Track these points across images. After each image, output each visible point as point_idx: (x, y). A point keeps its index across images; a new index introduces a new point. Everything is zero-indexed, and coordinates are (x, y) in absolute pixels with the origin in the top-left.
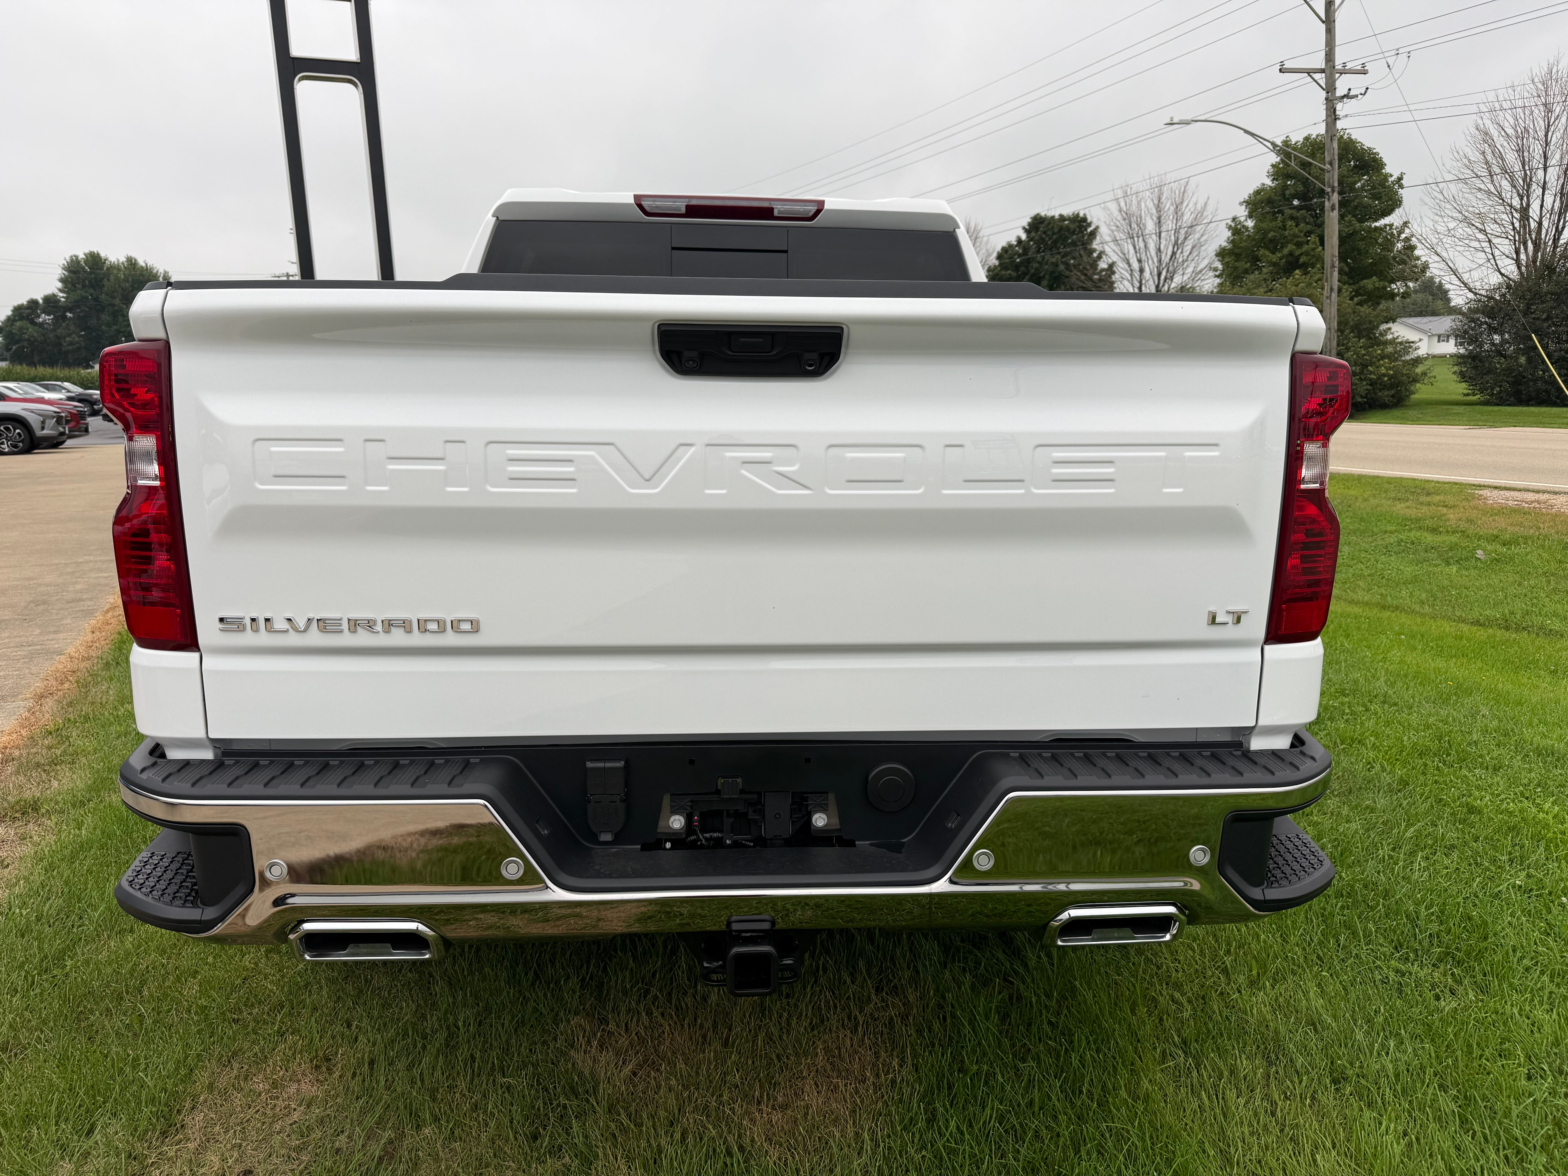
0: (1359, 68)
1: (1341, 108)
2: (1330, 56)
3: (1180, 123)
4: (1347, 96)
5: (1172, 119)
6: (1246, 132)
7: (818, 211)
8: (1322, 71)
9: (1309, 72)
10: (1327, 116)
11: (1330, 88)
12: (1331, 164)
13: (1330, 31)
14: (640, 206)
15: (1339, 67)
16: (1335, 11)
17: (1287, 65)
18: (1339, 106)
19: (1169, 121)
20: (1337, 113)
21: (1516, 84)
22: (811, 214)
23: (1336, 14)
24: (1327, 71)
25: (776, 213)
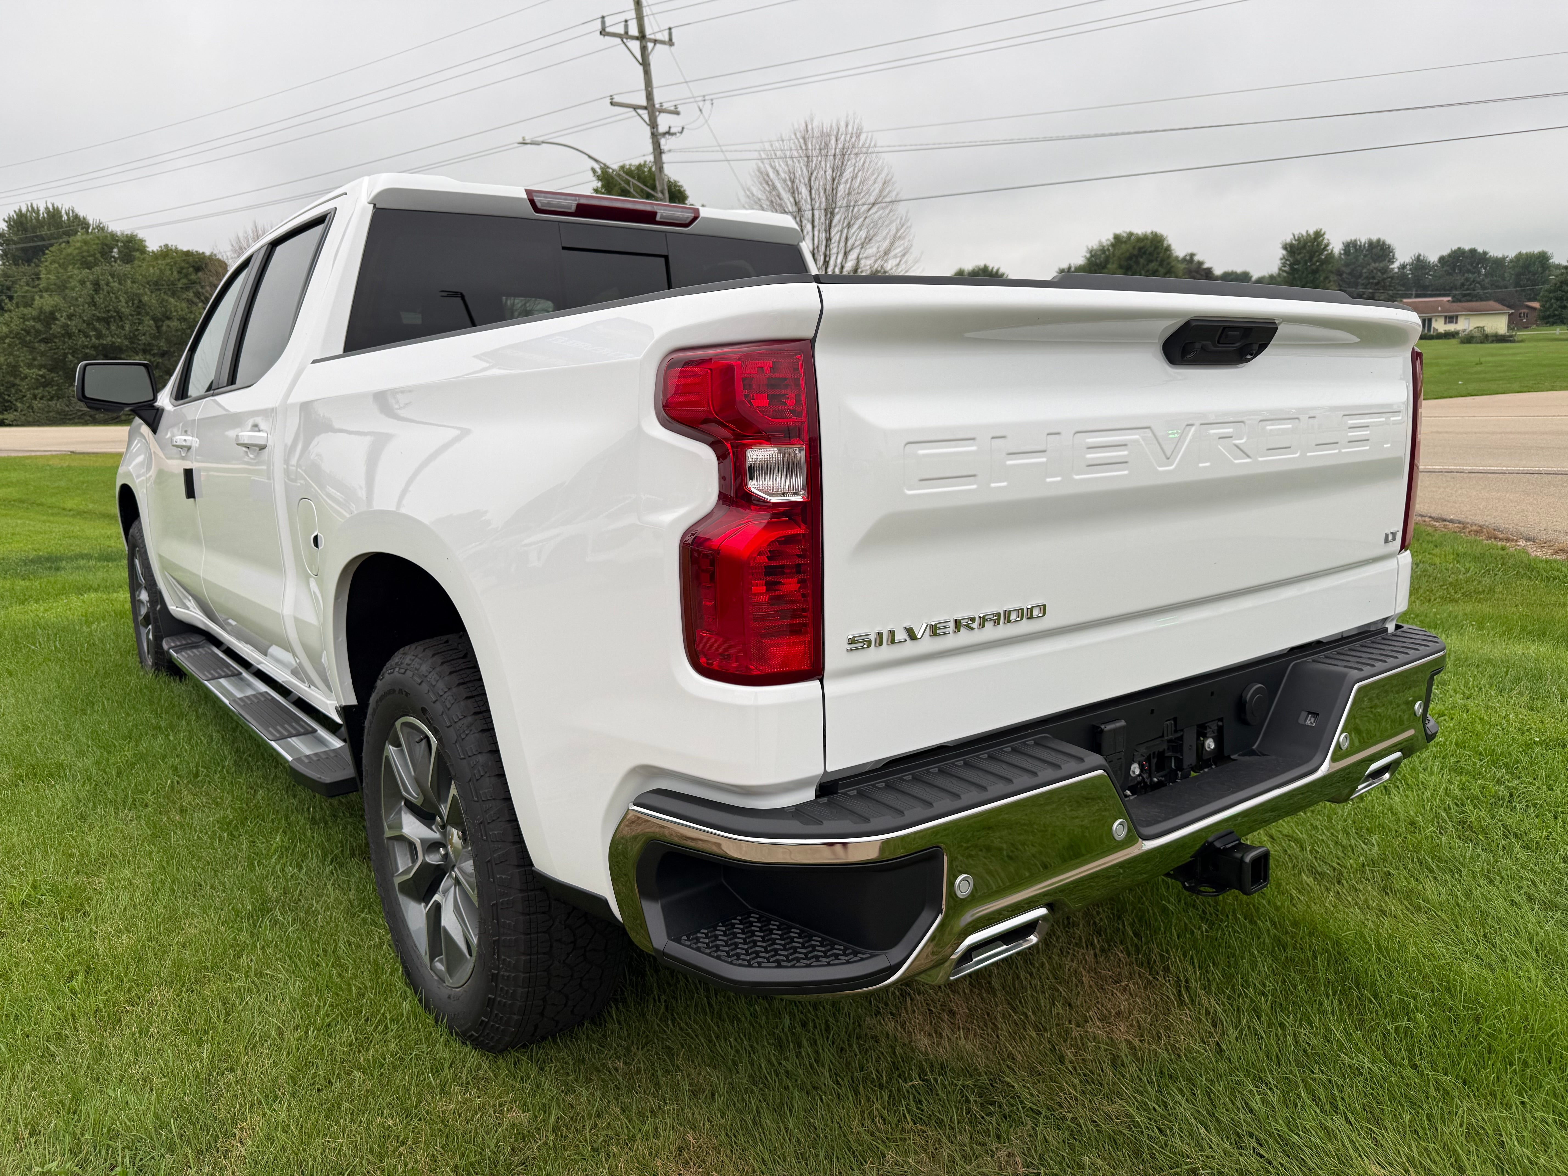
0: (672, 108)
1: (665, 143)
2: (650, 96)
3: (532, 143)
4: (668, 133)
5: (524, 139)
6: (590, 157)
7: (695, 218)
8: (645, 108)
9: (635, 108)
10: (654, 149)
11: (653, 124)
12: (662, 192)
13: (647, 72)
14: (532, 202)
15: (657, 106)
16: (649, 55)
17: (617, 99)
18: (663, 141)
19: (521, 140)
20: (662, 147)
21: (784, 137)
22: (688, 221)
23: (651, 57)
24: (650, 109)
25: (658, 218)
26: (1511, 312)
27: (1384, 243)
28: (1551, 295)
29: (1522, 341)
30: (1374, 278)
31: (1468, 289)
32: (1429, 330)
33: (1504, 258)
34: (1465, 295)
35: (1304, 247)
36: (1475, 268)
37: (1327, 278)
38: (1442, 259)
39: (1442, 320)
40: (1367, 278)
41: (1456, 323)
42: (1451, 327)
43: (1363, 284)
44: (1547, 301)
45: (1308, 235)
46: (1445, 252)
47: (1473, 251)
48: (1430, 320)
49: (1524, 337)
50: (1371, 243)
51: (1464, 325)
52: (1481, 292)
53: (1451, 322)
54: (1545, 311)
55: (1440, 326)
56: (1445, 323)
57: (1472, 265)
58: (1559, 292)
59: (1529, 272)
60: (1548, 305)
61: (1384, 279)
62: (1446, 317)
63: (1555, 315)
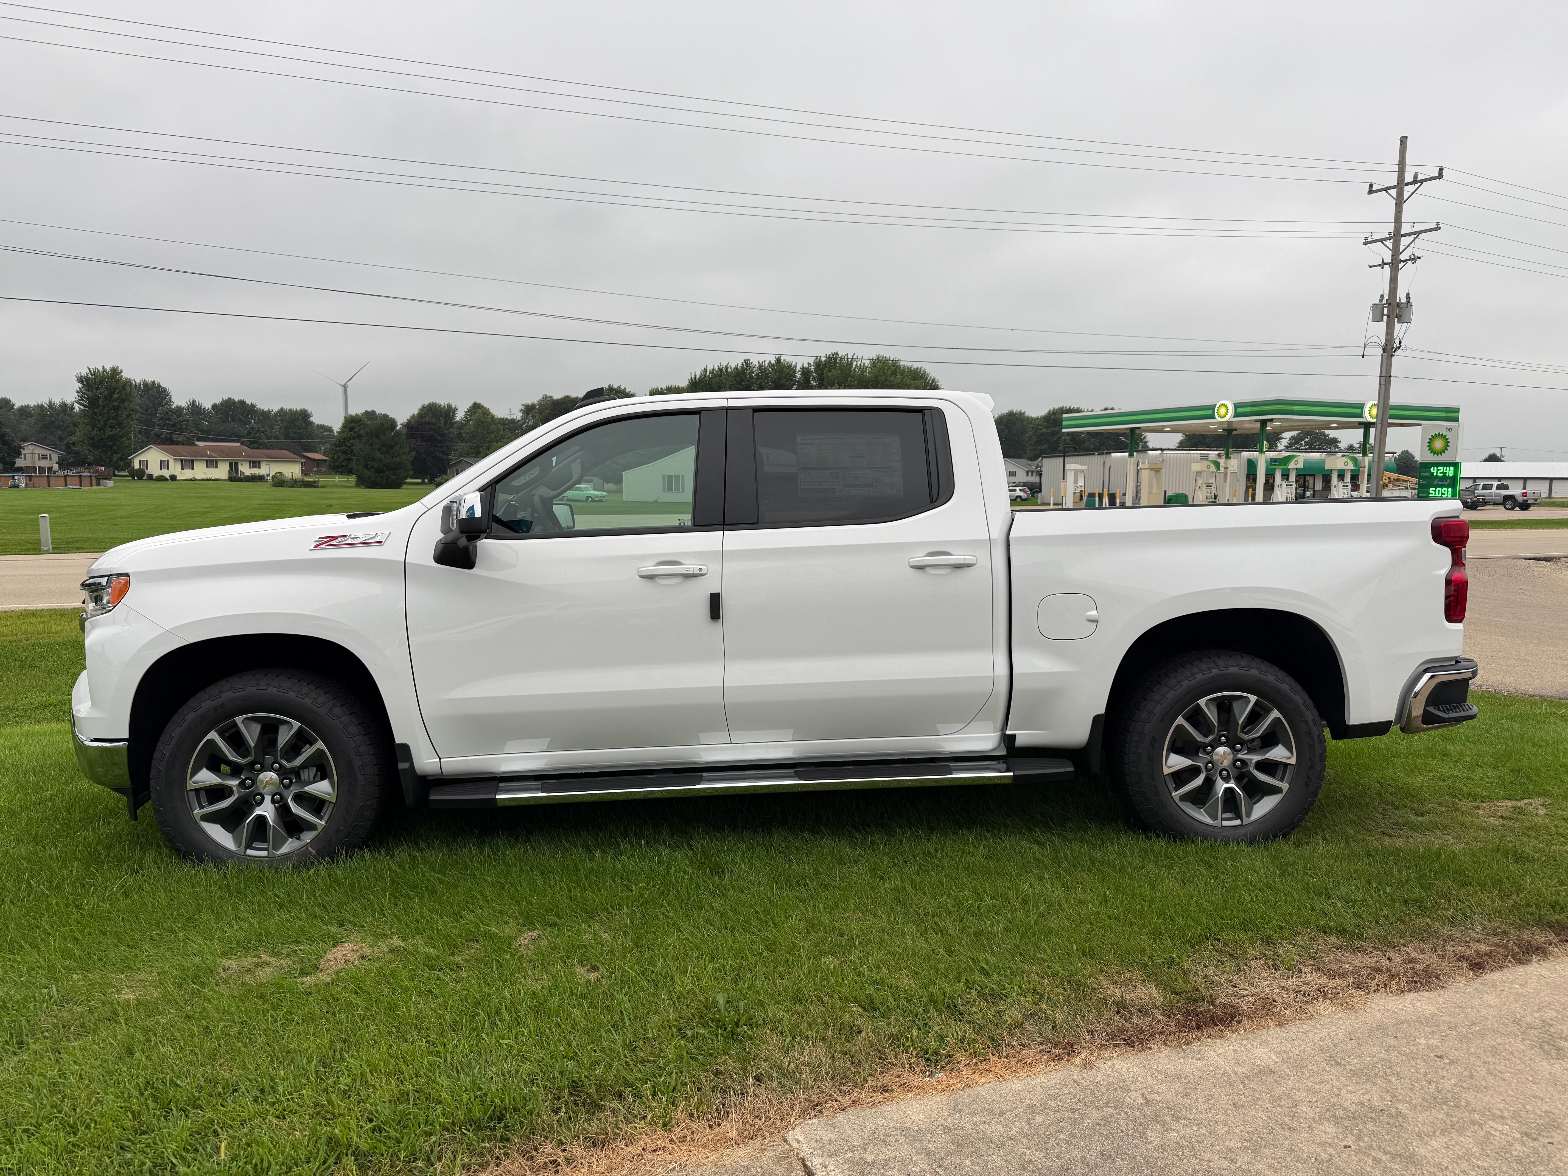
26: (303, 460)
27: (159, 386)
28: (338, 449)
29: (323, 487)
30: (169, 419)
31: (254, 438)
32: (237, 472)
33: (269, 412)
34: (252, 443)
35: (101, 382)
36: (245, 418)
37: (129, 416)
38: (215, 406)
39: (247, 465)
40: (162, 419)
41: (260, 468)
42: (256, 471)
43: (159, 425)
44: (334, 454)
45: (104, 370)
46: (218, 401)
47: (242, 402)
48: (236, 464)
49: (325, 483)
50: (146, 384)
51: (267, 469)
52: (266, 441)
53: (255, 467)
54: (334, 462)
55: (245, 469)
56: (250, 468)
57: (243, 415)
58: (344, 447)
59: (295, 426)
60: (336, 457)
61: (180, 422)
62: (250, 462)
63: (343, 466)
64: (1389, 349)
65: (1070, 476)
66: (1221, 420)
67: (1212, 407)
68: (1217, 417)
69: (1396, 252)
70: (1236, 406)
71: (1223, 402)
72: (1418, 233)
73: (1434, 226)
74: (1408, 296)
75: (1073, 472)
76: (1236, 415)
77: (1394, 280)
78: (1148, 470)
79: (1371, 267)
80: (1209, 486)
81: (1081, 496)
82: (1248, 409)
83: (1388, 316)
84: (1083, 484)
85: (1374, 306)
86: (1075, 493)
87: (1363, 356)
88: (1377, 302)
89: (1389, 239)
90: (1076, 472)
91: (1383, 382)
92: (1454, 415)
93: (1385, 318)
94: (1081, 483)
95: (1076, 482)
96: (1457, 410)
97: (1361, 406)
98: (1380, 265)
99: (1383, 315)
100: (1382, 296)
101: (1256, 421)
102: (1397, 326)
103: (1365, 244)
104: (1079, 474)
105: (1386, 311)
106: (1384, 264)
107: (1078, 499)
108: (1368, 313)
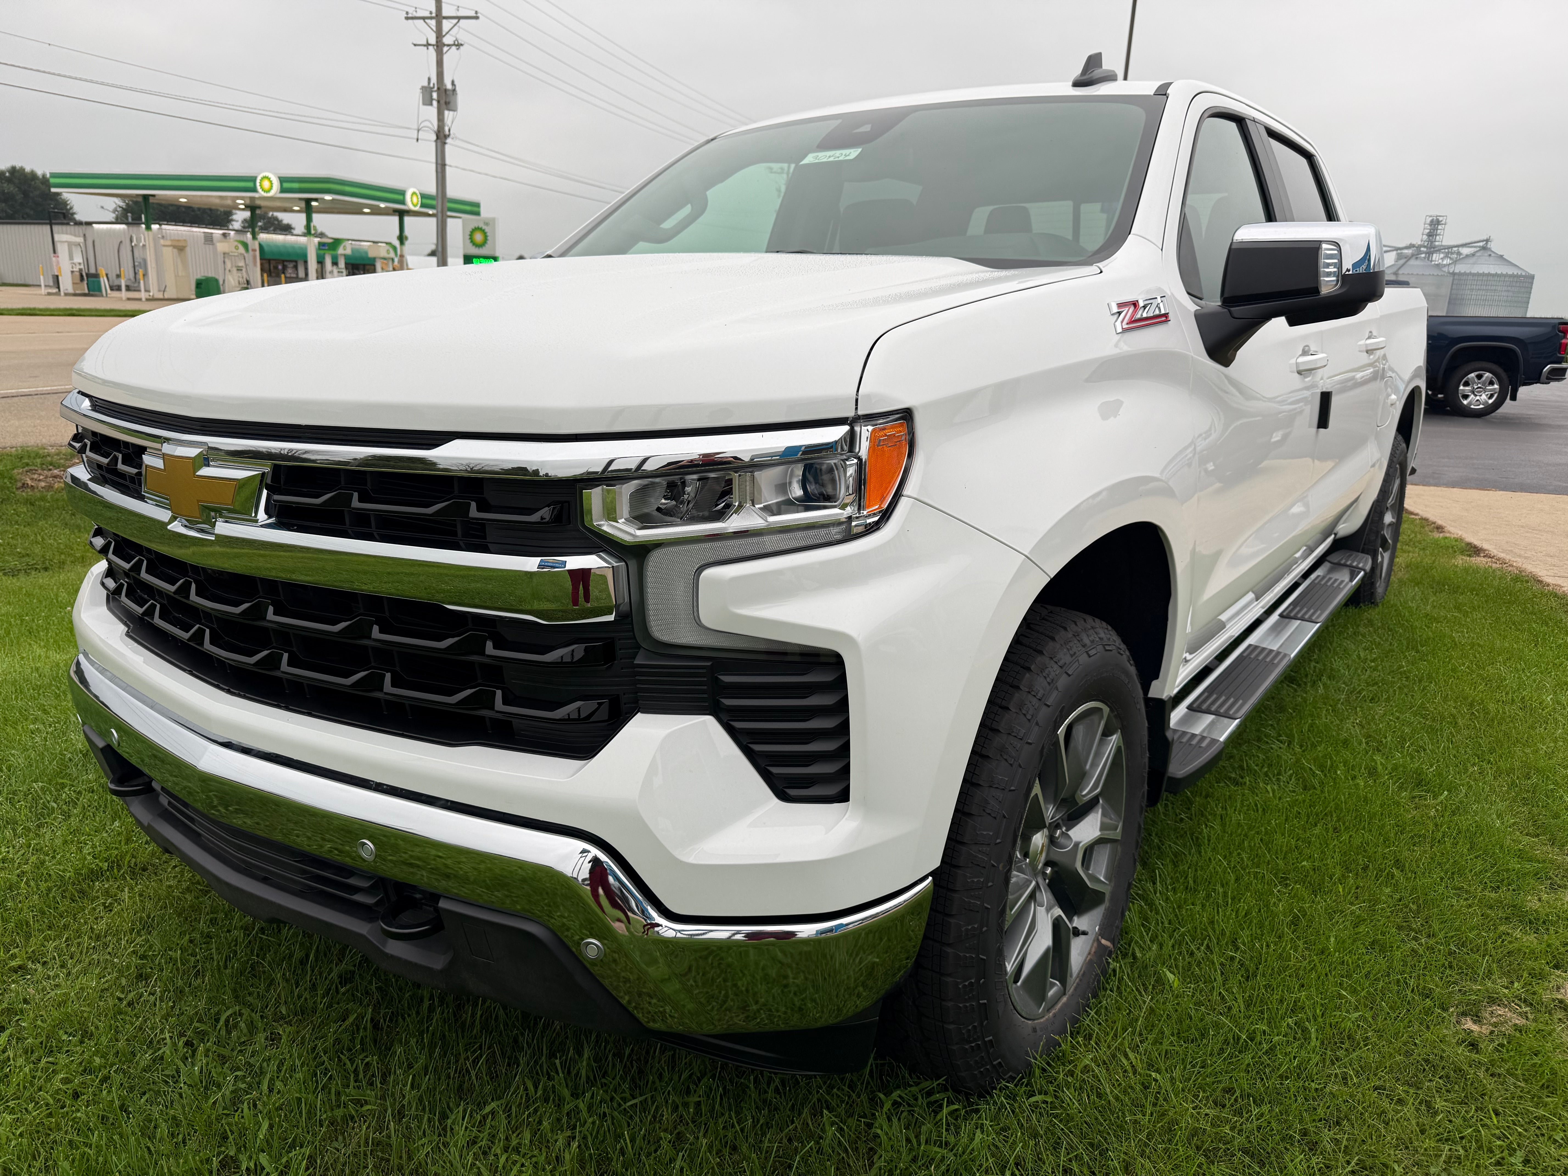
64: (441, 137)
65: (62, 250)
66: (265, 195)
67: (253, 179)
68: (260, 190)
69: (439, 34)
70: (282, 180)
71: (267, 174)
72: (459, 18)
73: (473, 14)
74: (453, 83)
75: (66, 246)
76: (283, 190)
77: (440, 63)
78: (170, 249)
79: (415, 45)
80: (239, 269)
81: (82, 276)
82: (296, 185)
83: (438, 102)
84: (81, 261)
85: (423, 88)
86: (72, 272)
87: (418, 140)
88: (426, 84)
89: (431, 18)
90: (70, 244)
91: (439, 170)
92: (475, 209)
93: (435, 103)
94: (78, 258)
95: (71, 257)
96: (477, 205)
97: (403, 193)
98: (424, 45)
99: (432, 99)
100: (429, 79)
101: (300, 199)
102: (446, 112)
103: (407, 18)
104: (74, 248)
105: (435, 95)
106: (428, 45)
107: (78, 279)
108: (418, 96)
